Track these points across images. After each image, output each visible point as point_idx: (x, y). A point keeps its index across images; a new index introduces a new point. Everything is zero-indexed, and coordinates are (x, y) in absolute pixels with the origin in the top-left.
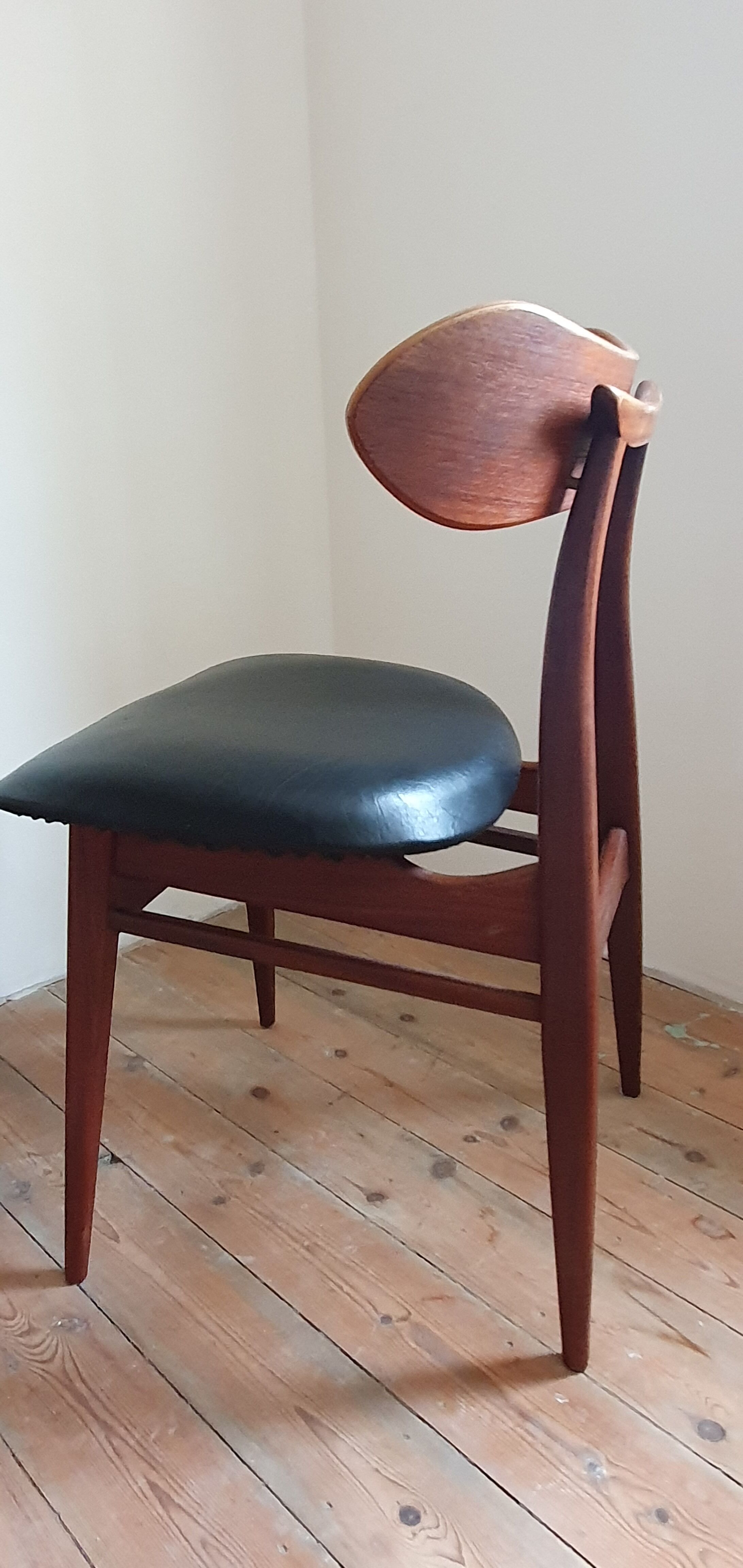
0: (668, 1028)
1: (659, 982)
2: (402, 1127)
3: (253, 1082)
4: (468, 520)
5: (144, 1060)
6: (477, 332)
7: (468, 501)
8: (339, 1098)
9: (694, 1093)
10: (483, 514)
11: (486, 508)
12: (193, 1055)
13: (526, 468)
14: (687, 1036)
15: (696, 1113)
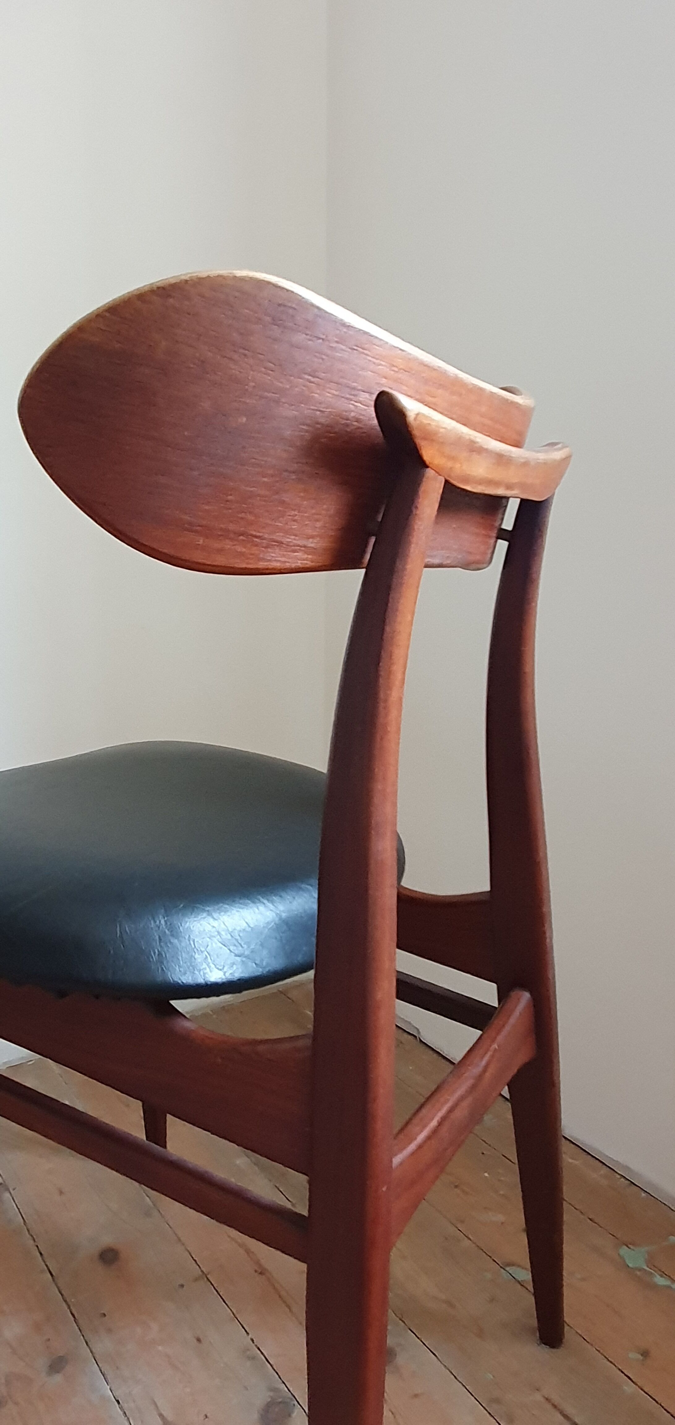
0: (624, 1251)
1: (629, 1182)
2: (250, 1336)
3: (107, 1240)
4: (199, 557)
5: (8, 1190)
6: (187, 303)
7: (196, 532)
8: (196, 1280)
9: (634, 1356)
10: (220, 551)
11: (228, 545)
12: (61, 1193)
13: (286, 497)
14: (645, 1268)
15: (629, 1388)
